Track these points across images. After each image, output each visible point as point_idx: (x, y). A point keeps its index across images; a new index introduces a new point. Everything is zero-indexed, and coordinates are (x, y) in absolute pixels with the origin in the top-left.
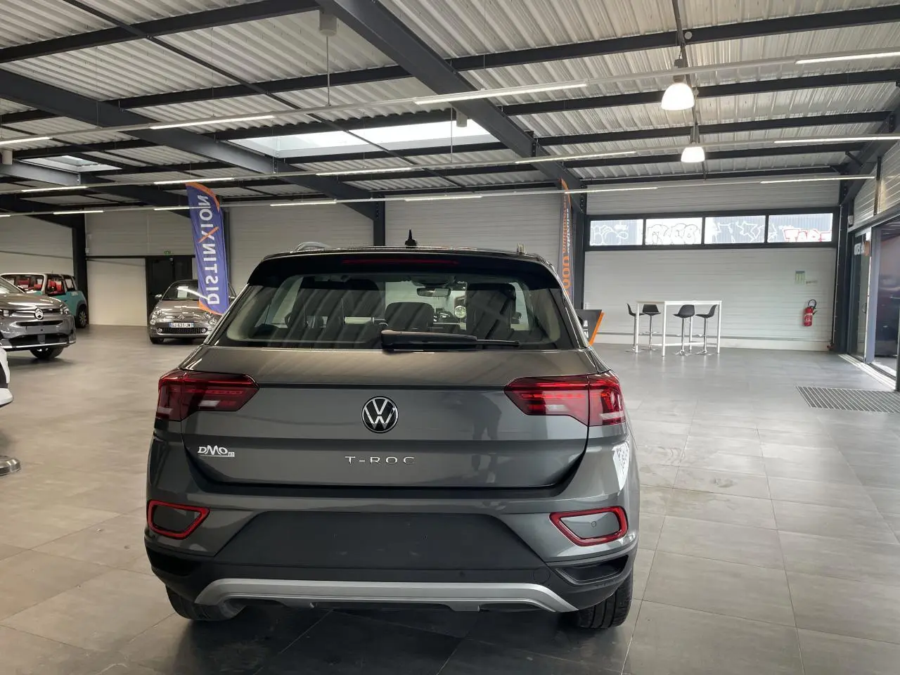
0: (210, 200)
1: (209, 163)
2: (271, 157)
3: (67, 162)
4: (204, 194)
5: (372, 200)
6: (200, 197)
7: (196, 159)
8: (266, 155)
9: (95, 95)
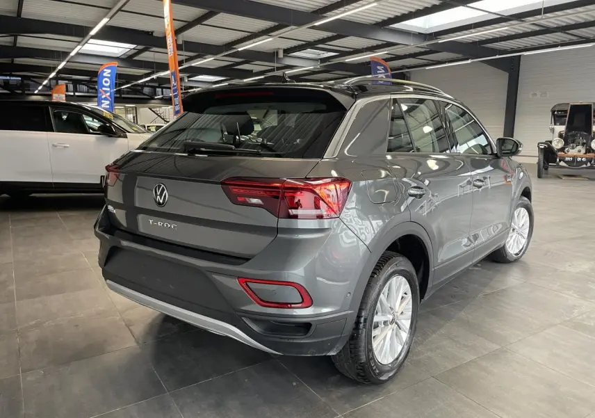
0: (385, 69)
1: (382, 44)
2: (422, 34)
3: (309, 53)
4: (381, 65)
5: (497, 57)
6: (378, 67)
7: (374, 43)
8: (419, 33)
9: (307, 9)
